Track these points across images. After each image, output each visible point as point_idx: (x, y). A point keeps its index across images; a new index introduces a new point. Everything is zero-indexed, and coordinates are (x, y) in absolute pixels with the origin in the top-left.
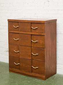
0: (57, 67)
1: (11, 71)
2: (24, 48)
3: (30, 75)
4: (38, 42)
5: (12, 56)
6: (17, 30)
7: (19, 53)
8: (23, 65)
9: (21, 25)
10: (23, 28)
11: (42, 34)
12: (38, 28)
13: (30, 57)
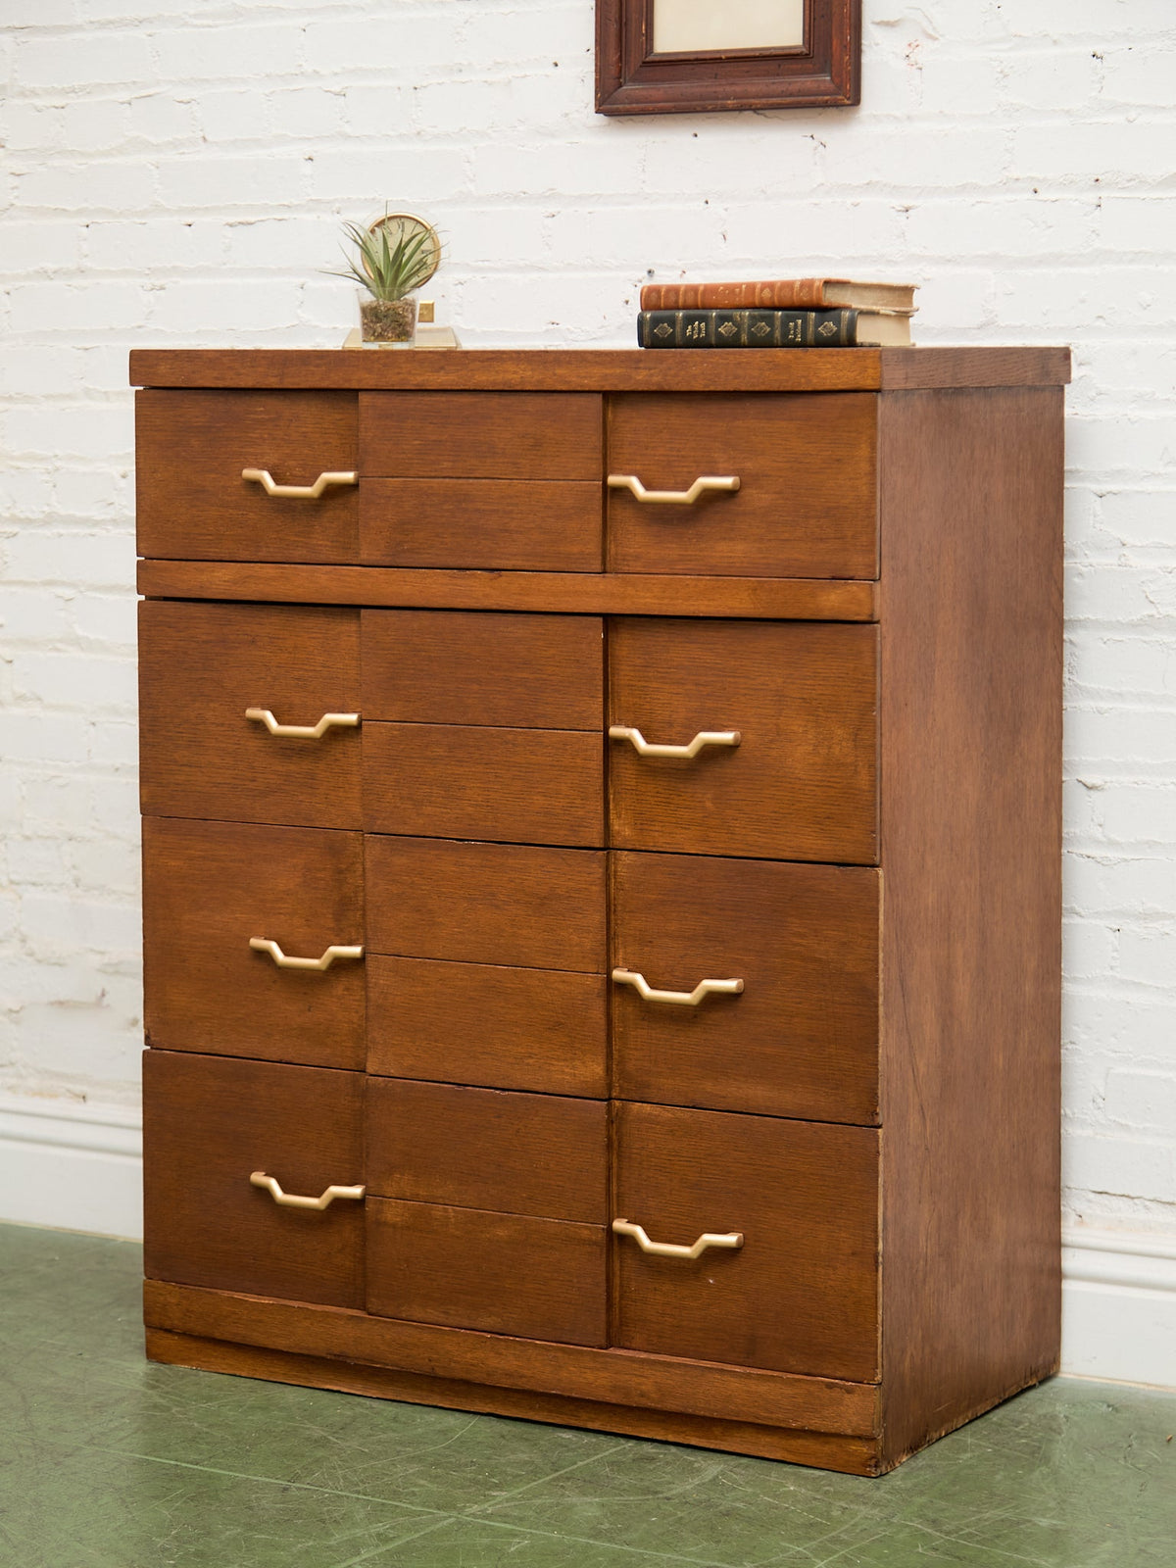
0: (1070, 1261)
1: (176, 1338)
2: (469, 888)
3: (574, 1395)
4: (740, 753)
5: (218, 1048)
6: (326, 546)
7: (356, 983)
8: (430, 1214)
9: (404, 456)
10: (445, 507)
11: (833, 597)
12: (742, 494)
13: (579, 1045)
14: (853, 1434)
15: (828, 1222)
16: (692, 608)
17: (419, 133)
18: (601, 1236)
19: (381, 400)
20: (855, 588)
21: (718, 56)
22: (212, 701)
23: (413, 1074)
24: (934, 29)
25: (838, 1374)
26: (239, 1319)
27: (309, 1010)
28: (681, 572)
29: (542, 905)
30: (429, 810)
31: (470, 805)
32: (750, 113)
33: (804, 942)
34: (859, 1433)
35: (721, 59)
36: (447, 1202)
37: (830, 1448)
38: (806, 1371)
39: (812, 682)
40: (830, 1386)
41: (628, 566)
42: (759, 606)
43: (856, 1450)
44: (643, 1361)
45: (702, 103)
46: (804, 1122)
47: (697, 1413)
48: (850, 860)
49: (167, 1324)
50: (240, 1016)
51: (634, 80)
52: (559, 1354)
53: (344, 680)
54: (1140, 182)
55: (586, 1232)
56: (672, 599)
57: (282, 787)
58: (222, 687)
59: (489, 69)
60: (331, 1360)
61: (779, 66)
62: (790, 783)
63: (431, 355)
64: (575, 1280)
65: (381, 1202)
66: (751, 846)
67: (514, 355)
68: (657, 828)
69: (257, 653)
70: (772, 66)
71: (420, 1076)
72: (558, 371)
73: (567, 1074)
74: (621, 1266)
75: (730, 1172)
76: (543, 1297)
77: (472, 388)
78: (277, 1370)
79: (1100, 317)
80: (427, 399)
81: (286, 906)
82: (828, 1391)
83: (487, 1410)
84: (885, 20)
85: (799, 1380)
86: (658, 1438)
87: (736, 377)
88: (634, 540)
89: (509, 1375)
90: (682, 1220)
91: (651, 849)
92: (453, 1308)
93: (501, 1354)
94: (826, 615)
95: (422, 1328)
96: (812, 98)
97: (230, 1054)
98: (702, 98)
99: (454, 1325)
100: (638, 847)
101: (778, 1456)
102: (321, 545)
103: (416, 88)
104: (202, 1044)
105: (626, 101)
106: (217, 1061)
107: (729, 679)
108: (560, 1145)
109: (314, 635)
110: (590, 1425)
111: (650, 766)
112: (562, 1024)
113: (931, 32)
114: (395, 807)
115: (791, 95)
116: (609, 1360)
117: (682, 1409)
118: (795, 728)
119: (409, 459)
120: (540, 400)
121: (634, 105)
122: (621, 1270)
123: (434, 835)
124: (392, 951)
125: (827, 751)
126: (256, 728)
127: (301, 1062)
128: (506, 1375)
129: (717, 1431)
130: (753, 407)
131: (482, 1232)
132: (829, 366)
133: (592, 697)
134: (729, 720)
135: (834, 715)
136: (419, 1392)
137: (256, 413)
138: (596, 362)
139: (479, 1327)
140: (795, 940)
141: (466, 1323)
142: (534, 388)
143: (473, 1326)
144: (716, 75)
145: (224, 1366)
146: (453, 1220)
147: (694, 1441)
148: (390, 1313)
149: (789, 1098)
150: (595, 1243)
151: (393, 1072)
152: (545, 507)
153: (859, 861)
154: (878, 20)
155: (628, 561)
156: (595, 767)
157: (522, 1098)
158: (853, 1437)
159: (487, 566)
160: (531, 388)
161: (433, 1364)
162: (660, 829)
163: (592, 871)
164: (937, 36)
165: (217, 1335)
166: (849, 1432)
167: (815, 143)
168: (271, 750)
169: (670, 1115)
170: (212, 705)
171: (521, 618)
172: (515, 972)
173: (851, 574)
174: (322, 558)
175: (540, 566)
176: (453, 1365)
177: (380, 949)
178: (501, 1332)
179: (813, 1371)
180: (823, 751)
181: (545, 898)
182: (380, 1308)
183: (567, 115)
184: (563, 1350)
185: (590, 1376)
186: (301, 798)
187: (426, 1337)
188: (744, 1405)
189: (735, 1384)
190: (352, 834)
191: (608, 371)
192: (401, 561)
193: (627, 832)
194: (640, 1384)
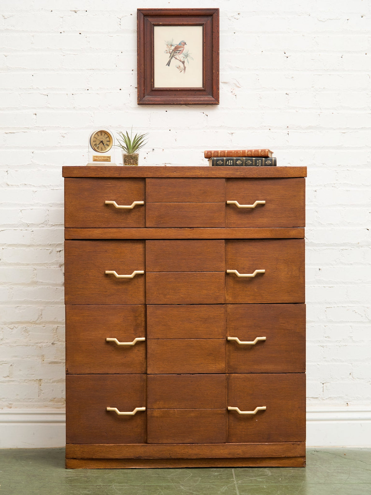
1: (78, 460)
2: (182, 318)
3: (217, 457)
4: (264, 275)
5: (92, 372)
6: (132, 223)
7: (141, 348)
8: (169, 412)
9: (161, 196)
10: (175, 210)
11: (294, 232)
12: (265, 205)
13: (217, 359)
14: (300, 456)
15: (292, 400)
16: (253, 236)
17: (74, 108)
18: (224, 412)
19: (153, 180)
20: (300, 230)
21: (176, 89)
22: (91, 269)
23: (163, 373)
24: (239, 85)
25: (295, 441)
26: (102, 451)
27: (125, 358)
28: (249, 227)
29: (206, 321)
30: (168, 296)
31: (182, 294)
32: (185, 105)
33: (284, 325)
34: (301, 455)
35: (177, 90)
36: (175, 408)
37: (292, 461)
38: (285, 441)
39: (286, 255)
40: (293, 444)
41: (231, 226)
42: (272, 235)
43: (300, 461)
44: (238, 445)
45: (173, 102)
46: (284, 374)
47: (255, 457)
48: (298, 302)
49: (75, 457)
50: (100, 362)
51: (148, 95)
52: (212, 447)
53: (138, 261)
54: (300, 128)
55: (220, 411)
56: (247, 234)
57: (116, 293)
58: (95, 265)
59: (98, 90)
60: (135, 459)
61: (195, 93)
62: (280, 282)
63: (171, 168)
64: (216, 425)
65: (152, 411)
66: (269, 300)
67: (199, 168)
68: (239, 297)
69: (108, 254)
70: (193, 93)
71: (166, 373)
72: (213, 172)
73: (214, 367)
74: (229, 420)
75: (262, 390)
76: (206, 431)
77: (185, 177)
78: (114, 465)
79: (289, 163)
80: (169, 180)
81: (117, 328)
82: (293, 445)
83: (185, 466)
84: (225, 81)
85: (284, 444)
86: (240, 466)
87: (266, 174)
88: (234, 218)
89: (197, 455)
90: (248, 405)
91: (238, 303)
92: (177, 438)
93: (193, 449)
94: (292, 237)
95: (167, 445)
96: (208, 102)
97: (97, 373)
98: (172, 101)
99: (177, 443)
100: (233, 303)
101: (277, 466)
102: (130, 222)
103: (73, 94)
104: (87, 371)
105: (148, 101)
106: (93, 376)
107: (262, 255)
108: (211, 388)
109: (127, 249)
110: (218, 466)
111: (237, 280)
112: (212, 353)
113: (238, 85)
114: (157, 296)
115: (201, 101)
116: (228, 446)
117: (250, 457)
118: (282, 268)
119: (163, 197)
120: (206, 180)
121: (151, 102)
122: (229, 421)
123: (170, 303)
124: (156, 338)
125: (291, 273)
126: (107, 277)
127: (122, 373)
128: (195, 455)
129: (258, 462)
130: (269, 182)
131: (186, 415)
132: (293, 171)
133: (222, 262)
134: (262, 266)
135: (293, 264)
136: (162, 465)
137: (108, 184)
138: (224, 170)
139: (185, 442)
140: (281, 325)
141: (181, 442)
142: (205, 177)
143: (183, 443)
144: (175, 94)
145: (95, 467)
146: (176, 413)
147: (251, 466)
148: (155, 443)
149: (279, 368)
150: (223, 414)
151: (156, 373)
152: (207, 210)
153: (301, 302)
154: (223, 81)
155: (231, 224)
156: (223, 281)
157: (199, 376)
158: (299, 457)
159: (189, 227)
160: (204, 177)
161: (170, 455)
162: (240, 297)
163: (221, 310)
164: (240, 87)
165: (94, 457)
166: (299, 456)
167: (204, 115)
168: (112, 283)
169: (244, 376)
170: (91, 270)
171: (199, 241)
172: (197, 340)
173: (299, 226)
174: (131, 226)
175: (205, 226)
176: (177, 454)
177: (152, 337)
178: (192, 443)
179: (287, 441)
180: (290, 273)
181: (206, 319)
182: (152, 441)
183: (125, 104)
184: (213, 445)
185: (222, 451)
186: (122, 296)
187: (168, 448)
188: (268, 453)
189: (266, 447)
190: (140, 305)
191: (228, 172)
192: (160, 226)
193: (230, 299)
194: (237, 451)
